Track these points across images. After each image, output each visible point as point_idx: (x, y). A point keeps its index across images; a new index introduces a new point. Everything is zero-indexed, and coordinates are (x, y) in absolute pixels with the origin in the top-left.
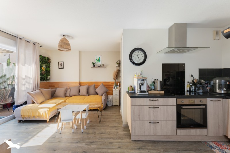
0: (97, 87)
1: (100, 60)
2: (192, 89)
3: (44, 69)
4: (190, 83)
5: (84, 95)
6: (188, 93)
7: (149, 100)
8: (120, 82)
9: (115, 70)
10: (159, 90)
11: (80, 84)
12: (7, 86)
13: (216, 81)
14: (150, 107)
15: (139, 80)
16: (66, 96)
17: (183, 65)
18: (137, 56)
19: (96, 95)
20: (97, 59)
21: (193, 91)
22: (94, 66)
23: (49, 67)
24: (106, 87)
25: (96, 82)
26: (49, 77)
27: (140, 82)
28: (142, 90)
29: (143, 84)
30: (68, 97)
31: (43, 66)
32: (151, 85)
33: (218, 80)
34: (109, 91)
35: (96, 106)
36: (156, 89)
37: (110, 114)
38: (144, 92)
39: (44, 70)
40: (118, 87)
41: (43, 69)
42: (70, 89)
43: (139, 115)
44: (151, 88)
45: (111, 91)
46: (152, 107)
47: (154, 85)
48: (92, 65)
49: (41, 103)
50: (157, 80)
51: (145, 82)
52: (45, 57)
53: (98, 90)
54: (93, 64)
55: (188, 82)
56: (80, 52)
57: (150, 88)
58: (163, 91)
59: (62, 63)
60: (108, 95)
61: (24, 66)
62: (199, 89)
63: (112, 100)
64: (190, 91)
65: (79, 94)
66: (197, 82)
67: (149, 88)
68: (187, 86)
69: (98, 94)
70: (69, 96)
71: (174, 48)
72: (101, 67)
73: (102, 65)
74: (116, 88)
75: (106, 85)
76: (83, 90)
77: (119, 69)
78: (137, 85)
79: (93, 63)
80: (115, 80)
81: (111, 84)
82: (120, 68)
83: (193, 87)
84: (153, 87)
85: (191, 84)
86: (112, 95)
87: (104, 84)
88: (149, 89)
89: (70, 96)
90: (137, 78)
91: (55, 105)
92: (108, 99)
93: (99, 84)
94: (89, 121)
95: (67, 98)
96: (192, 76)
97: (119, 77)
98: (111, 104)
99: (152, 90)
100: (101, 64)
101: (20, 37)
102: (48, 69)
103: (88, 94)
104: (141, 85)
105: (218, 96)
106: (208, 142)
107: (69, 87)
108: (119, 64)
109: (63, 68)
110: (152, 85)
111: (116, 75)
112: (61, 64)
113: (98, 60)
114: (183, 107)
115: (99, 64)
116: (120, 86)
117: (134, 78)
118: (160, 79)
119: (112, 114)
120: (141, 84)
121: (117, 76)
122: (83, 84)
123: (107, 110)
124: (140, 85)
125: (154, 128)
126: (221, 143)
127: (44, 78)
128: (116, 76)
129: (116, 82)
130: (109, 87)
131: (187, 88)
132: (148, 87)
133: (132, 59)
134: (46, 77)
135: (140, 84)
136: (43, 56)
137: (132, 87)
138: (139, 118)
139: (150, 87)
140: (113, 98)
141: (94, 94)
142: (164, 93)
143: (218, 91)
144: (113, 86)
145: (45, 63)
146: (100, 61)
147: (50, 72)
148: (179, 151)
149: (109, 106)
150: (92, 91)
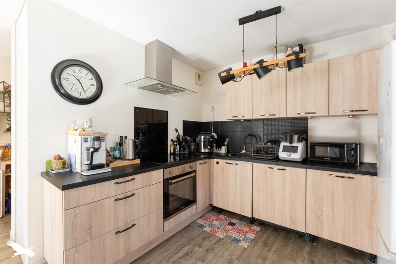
2: (176, 150)
4: (174, 141)
6: (172, 156)
7: (115, 183)
10: (131, 158)
13: (201, 138)
14: (116, 200)
15: (86, 140)
17: (165, 114)
18: (78, 80)
21: (178, 153)
27: (89, 144)
28: (95, 162)
29: (96, 150)
32: (114, 149)
33: (203, 137)
36: (125, 156)
38: (101, 166)
43: (90, 228)
44: (114, 155)
46: (122, 196)
47: (120, 149)
50: (126, 137)
51: (103, 144)
55: (172, 140)
57: (112, 156)
58: (137, 158)
62: (184, 149)
64: (174, 154)
66: (182, 140)
67: (110, 155)
68: (171, 146)
71: (157, 82)
78: (79, 151)
83: (178, 146)
84: (117, 154)
85: (175, 143)
88: (111, 158)
90: (80, 135)
96: (177, 131)
99: (116, 159)
104: (92, 153)
105: (203, 156)
106: (197, 221)
110: (116, 150)
114: (173, 181)
116: (4, 157)
117: (67, 134)
118: (131, 136)
120: (92, 150)
124: (88, 153)
125: (126, 240)
126: (208, 215)
131: (170, 149)
132: (108, 154)
133: (61, 85)
135: (88, 149)
137: (62, 159)
138: (90, 234)
139: (112, 153)
142: (139, 162)
143: (203, 150)
148: (170, 258)
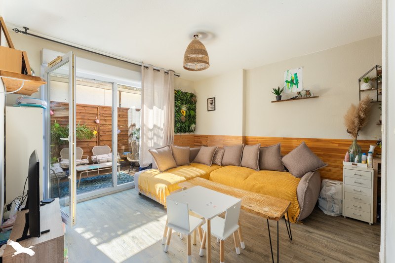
0: (287, 153)
1: (297, 81)
3: (185, 112)
5: (250, 166)
8: (379, 142)
9: (356, 103)
11: (246, 141)
12: (137, 140)
16: (213, 164)
19: (282, 171)
20: (290, 80)
22: (279, 99)
23: (194, 110)
24: (319, 155)
25: (284, 138)
26: (193, 126)
30: (218, 167)
31: (183, 108)
34: (329, 166)
35: (266, 209)
37: (325, 250)
39: (184, 114)
40: (369, 157)
41: (183, 112)
42: (223, 151)
45: (338, 167)
48: (274, 97)
49: (167, 170)
52: (186, 93)
53: (287, 160)
54: (278, 92)
56: (245, 72)
59: (213, 101)
60: (322, 178)
61: (152, 108)
63: (338, 197)
65: (239, 162)
69: (288, 171)
70: (219, 164)
72: (301, 98)
73: (303, 93)
74: (360, 161)
75: (316, 148)
76: (250, 155)
77: (375, 99)
79: (275, 90)
80: (357, 135)
81: (336, 146)
82: (379, 94)
86: (341, 180)
87: (310, 144)
89: (222, 165)
91: (183, 178)
92: (323, 191)
93: (294, 143)
94: (243, 245)
95: (214, 167)
97: (374, 125)
98: (336, 209)
100: (300, 89)
101: (146, 65)
102: (192, 113)
103: (261, 165)
107: (222, 146)
108: (376, 81)
109: (215, 110)
111: (359, 117)
112: (211, 102)
113: (292, 81)
115: (294, 90)
116: (377, 154)
119: (333, 254)
121: (361, 121)
122: (252, 141)
123: (317, 228)
127: (185, 129)
128: (357, 121)
129: (357, 141)
130: (330, 156)
134: (189, 127)
136: (182, 92)
140: (342, 192)
141: (276, 169)
144: (344, 151)
145: (186, 104)
146: (297, 84)
147: (195, 119)
149: (325, 212)
150: (270, 158)
